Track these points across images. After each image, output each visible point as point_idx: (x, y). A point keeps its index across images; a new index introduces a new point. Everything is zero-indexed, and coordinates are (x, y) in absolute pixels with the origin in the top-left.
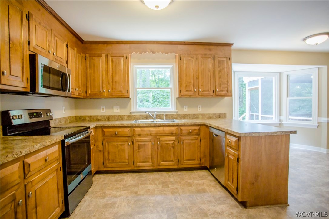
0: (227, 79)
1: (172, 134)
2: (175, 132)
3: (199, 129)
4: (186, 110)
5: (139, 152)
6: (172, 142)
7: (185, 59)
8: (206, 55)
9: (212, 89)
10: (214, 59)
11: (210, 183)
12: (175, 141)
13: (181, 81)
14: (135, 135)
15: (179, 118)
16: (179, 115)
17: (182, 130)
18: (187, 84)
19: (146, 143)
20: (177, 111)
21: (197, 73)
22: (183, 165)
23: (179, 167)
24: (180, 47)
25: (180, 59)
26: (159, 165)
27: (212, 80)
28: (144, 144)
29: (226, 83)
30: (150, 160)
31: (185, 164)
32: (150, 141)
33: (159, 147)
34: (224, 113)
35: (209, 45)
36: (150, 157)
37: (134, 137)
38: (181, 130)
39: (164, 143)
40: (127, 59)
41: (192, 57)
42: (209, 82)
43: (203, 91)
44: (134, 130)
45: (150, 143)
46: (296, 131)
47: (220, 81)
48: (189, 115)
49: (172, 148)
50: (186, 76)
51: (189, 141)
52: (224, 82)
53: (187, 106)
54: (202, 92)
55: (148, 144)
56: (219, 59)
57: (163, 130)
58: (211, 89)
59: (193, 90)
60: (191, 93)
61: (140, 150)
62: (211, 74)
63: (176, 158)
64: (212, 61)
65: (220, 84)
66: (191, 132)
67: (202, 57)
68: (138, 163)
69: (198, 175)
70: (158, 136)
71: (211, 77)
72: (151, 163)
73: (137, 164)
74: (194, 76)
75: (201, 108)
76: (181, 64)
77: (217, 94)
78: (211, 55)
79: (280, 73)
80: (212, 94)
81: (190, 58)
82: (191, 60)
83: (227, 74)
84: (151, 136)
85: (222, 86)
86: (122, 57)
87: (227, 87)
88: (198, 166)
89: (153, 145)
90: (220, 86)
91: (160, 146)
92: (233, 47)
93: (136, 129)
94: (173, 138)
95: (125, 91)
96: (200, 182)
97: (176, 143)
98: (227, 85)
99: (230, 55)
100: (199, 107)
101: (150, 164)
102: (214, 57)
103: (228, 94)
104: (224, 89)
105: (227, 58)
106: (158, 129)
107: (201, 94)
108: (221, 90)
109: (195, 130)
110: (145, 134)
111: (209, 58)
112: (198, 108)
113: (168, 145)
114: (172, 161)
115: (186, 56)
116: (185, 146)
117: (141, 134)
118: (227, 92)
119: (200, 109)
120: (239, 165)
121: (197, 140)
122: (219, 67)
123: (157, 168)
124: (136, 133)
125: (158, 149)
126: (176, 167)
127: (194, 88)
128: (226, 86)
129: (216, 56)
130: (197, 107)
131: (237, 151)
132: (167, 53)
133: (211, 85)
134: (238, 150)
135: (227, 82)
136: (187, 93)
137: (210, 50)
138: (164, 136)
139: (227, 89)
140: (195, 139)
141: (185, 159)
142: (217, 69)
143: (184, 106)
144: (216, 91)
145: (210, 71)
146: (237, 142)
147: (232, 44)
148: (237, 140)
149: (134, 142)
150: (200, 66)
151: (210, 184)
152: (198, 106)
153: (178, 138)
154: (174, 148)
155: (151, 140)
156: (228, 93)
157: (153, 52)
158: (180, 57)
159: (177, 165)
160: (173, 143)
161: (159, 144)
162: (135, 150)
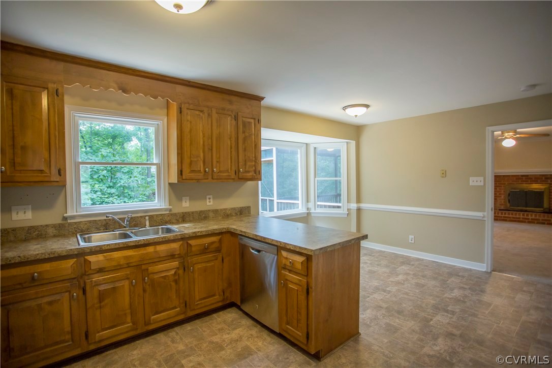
0: (255, 152)
1: (172, 256)
2: (179, 253)
3: (220, 240)
4: (186, 205)
5: (100, 307)
6: (173, 272)
7: (189, 112)
8: (223, 109)
9: (234, 169)
10: (236, 118)
11: (250, 332)
12: (178, 268)
13: (182, 154)
14: (90, 272)
15: (174, 221)
16: (175, 214)
17: (191, 245)
18: (192, 159)
19: (118, 284)
20: (171, 207)
21: (210, 140)
22: (194, 309)
23: (187, 316)
24: (180, 89)
25: (181, 113)
26: (147, 323)
27: (233, 153)
28: (114, 288)
29: (254, 159)
30: (129, 319)
31: (199, 306)
32: (128, 279)
33: (147, 287)
34: (248, 205)
35: (229, 94)
36: (128, 311)
37: (86, 277)
38: (189, 245)
39: (156, 276)
40: (57, 95)
41: (202, 111)
42: (229, 157)
43: (220, 172)
44: (86, 260)
45: (126, 283)
46: (367, 235)
47: (245, 155)
48: (193, 213)
49: (173, 284)
50: (191, 144)
51: (204, 265)
52: (251, 158)
53: (188, 197)
54: (218, 173)
55: (123, 286)
56: (244, 119)
57: (156, 252)
58: (231, 169)
59: (202, 170)
60: (200, 176)
61: (102, 304)
62: (231, 143)
63: (181, 301)
64: (234, 122)
65: (245, 161)
66: (207, 248)
67: (217, 113)
68: (98, 332)
69: (224, 322)
70: (144, 264)
71: (231, 148)
72: (131, 324)
73: (97, 335)
74: (204, 145)
75: (211, 200)
76: (183, 122)
77: (241, 177)
78: (232, 111)
79: (307, 144)
80: (233, 177)
81: (197, 113)
82: (200, 115)
83: (255, 145)
84: (129, 267)
85: (248, 164)
86: (42, 89)
87: (255, 166)
88: (220, 304)
89: (134, 286)
90: (245, 164)
91: (149, 285)
92: (263, 102)
93: (92, 258)
94: (175, 264)
95: (54, 171)
96: (234, 334)
97: (181, 272)
98: (255, 162)
99: (260, 115)
100: (210, 199)
101: (128, 327)
102: (236, 115)
103: (256, 177)
104: (251, 169)
105: (254, 119)
106: (145, 252)
107: (216, 178)
108: (247, 169)
109: (213, 243)
110: (114, 266)
111: (230, 115)
112: (208, 200)
113: (165, 279)
114: (175, 308)
115: (191, 107)
116: (196, 276)
117: (104, 268)
118: (255, 173)
119: (210, 202)
120: (310, 299)
121: (216, 259)
122: (244, 132)
123: (144, 330)
124: (92, 268)
125: (144, 291)
126: (181, 317)
127: (204, 165)
128: (253, 163)
129: (239, 113)
130: (206, 199)
131: (306, 278)
132: (155, 97)
133: (231, 162)
134: (307, 276)
135: (255, 157)
136: (193, 175)
137: (231, 102)
138: (157, 263)
139: (255, 168)
140: (213, 258)
141: (197, 298)
142: (241, 136)
143: (184, 198)
144: (239, 171)
145: (230, 139)
146: (306, 263)
147: (263, 98)
148: (306, 260)
149: (88, 288)
150: (215, 127)
151: (251, 335)
152: (208, 197)
153: (184, 262)
154: (176, 281)
155: (129, 276)
156: (256, 175)
157: (125, 91)
158: (181, 108)
159: (184, 313)
160: (175, 273)
161: (146, 281)
162: (89, 305)
